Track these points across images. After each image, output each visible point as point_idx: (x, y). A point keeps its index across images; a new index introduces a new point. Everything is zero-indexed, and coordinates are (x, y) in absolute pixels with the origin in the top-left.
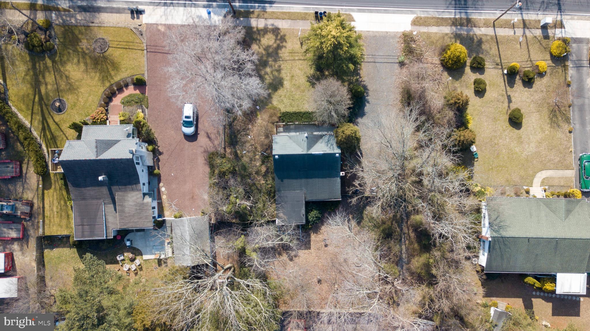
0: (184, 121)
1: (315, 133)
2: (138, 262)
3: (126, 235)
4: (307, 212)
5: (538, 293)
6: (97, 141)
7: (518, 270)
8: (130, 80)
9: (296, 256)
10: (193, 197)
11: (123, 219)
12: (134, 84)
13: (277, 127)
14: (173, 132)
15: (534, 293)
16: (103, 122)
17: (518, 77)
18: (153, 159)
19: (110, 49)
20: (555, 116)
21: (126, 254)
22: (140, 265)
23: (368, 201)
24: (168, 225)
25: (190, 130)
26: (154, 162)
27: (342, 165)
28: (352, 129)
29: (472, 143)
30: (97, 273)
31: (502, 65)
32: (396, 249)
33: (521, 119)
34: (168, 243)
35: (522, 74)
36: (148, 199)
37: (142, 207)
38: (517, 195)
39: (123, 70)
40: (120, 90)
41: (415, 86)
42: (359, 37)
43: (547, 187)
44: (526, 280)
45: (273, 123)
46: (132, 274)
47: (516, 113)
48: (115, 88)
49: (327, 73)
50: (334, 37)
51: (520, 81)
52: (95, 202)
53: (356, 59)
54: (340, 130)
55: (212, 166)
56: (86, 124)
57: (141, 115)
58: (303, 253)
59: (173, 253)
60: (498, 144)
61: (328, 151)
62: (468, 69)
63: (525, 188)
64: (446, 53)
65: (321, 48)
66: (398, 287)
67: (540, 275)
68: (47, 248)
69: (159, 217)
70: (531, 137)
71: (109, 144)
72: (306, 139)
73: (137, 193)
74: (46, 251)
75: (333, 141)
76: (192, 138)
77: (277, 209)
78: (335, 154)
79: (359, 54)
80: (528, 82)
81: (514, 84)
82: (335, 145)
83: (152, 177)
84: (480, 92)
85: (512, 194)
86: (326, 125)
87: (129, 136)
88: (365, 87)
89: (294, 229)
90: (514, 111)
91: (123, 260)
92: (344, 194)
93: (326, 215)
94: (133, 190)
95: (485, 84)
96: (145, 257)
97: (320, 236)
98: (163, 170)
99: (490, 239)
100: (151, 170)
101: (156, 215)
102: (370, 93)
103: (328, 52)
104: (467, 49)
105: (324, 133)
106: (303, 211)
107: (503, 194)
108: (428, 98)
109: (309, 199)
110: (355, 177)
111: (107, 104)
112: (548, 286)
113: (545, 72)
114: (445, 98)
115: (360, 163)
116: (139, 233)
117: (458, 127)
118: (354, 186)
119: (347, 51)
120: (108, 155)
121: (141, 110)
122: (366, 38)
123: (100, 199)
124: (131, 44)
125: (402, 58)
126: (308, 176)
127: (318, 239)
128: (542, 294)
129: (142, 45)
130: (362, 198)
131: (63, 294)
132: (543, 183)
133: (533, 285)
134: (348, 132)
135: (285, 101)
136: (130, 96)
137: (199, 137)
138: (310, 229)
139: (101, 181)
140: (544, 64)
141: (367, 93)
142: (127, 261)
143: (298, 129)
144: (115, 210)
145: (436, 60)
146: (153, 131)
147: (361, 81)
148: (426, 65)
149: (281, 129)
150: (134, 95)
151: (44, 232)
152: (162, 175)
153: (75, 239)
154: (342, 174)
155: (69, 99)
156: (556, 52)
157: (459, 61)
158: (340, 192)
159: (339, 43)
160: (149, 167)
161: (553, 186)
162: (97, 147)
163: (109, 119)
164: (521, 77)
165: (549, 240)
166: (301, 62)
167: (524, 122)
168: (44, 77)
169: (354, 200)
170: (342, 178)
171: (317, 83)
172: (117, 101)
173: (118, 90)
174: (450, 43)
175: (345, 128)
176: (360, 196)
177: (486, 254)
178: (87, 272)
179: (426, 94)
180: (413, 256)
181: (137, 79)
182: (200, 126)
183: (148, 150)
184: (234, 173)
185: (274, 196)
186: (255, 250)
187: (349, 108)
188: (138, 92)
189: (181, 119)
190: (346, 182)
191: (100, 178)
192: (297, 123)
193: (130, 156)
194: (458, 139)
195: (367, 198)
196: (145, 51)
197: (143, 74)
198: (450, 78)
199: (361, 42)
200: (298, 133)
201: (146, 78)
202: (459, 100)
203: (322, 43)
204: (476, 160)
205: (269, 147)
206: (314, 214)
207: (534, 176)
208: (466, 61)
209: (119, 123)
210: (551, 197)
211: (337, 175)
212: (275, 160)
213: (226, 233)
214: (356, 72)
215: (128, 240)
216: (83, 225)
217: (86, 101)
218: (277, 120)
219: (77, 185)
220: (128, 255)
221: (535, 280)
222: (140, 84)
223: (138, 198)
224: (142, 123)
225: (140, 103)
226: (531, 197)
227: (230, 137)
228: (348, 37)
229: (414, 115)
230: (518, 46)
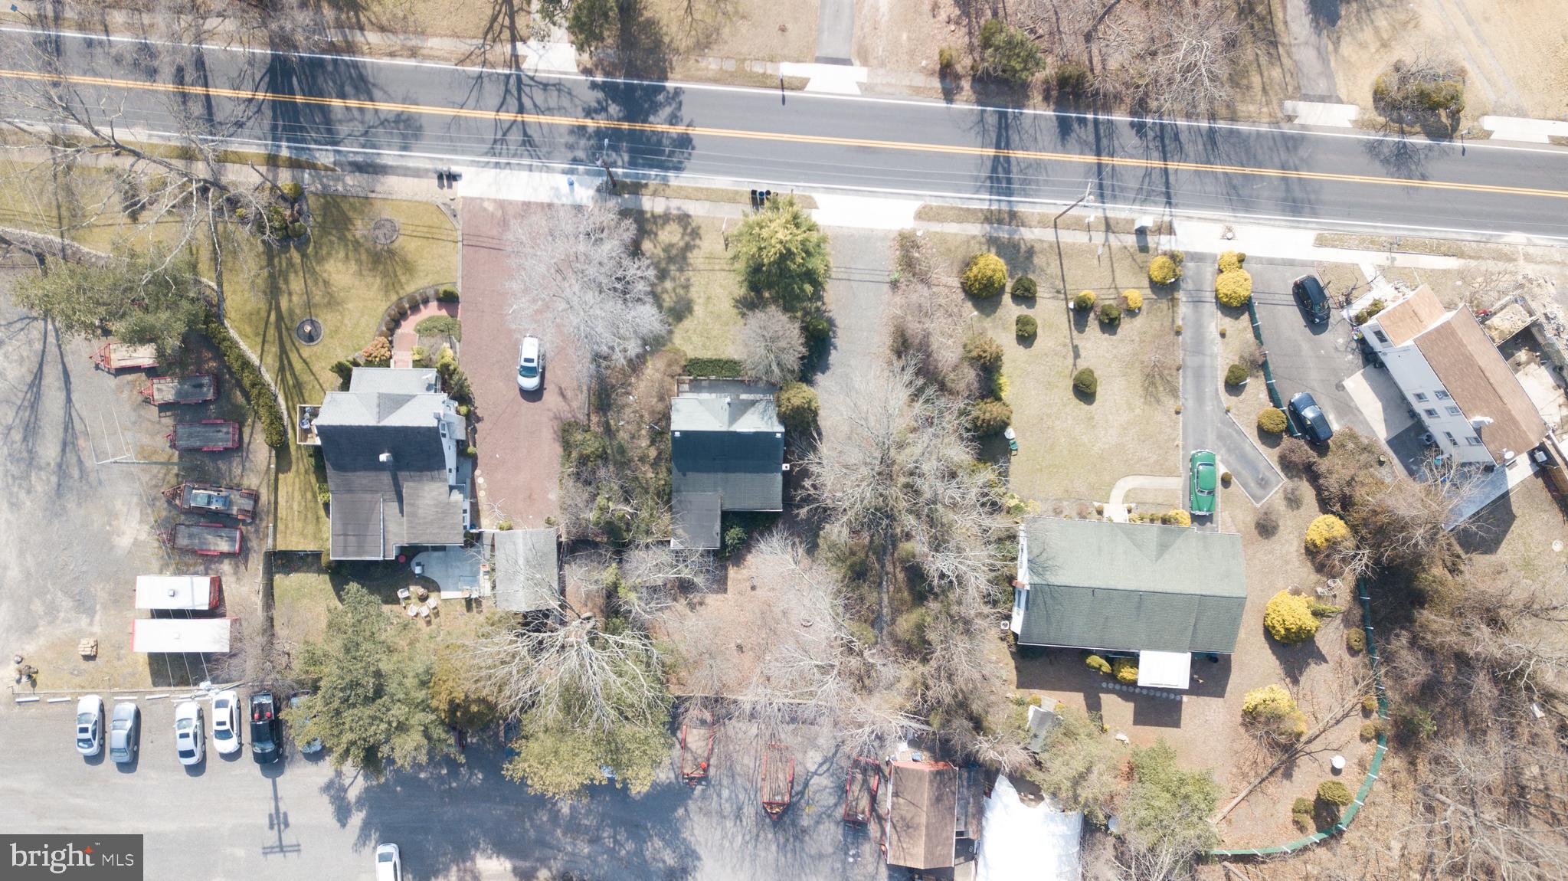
0: (522, 367)
1: (744, 396)
2: (433, 601)
3: (414, 555)
4: (725, 529)
5: (1111, 686)
6: (380, 396)
7: (1075, 643)
8: (432, 292)
9: (701, 604)
10: (530, 497)
11: (414, 528)
12: (439, 300)
13: (679, 383)
14: (501, 384)
15: (1104, 685)
16: (385, 363)
17: (1092, 315)
18: (466, 429)
19: (401, 238)
20: (1153, 384)
21: (412, 588)
22: (435, 608)
23: (824, 514)
24: (487, 541)
25: (531, 383)
26: (467, 434)
27: (786, 452)
28: (804, 394)
29: (1005, 425)
30: (367, 617)
31: (1065, 293)
32: (872, 598)
33: (1092, 386)
34: (487, 573)
35: (1098, 310)
36: (457, 496)
37: (446, 508)
38: (1082, 516)
39: (421, 274)
40: (415, 308)
41: (914, 327)
42: (823, 240)
43: (1133, 506)
44: (1088, 661)
45: (673, 377)
46: (421, 624)
47: (1085, 376)
48: (407, 306)
49: (767, 295)
50: (781, 242)
51: (1096, 322)
52: (368, 496)
53: (816, 276)
54: (784, 396)
55: (567, 446)
56: (356, 364)
57: (450, 352)
58: (713, 600)
59: (494, 587)
60: (1053, 428)
61: (763, 427)
62: (1007, 298)
63: (1096, 504)
64: (971, 270)
65: (760, 256)
66: (871, 660)
67: (1116, 653)
68: (279, 572)
69: (473, 526)
70: (1110, 418)
71: (397, 402)
72: (727, 406)
73: (439, 484)
74: (278, 577)
75: (773, 412)
76: (533, 395)
77: (673, 521)
78: (775, 433)
79: (821, 268)
80: (1110, 324)
81: (1086, 326)
82: (775, 418)
83: (462, 459)
84: (1026, 337)
85: (1074, 514)
86: (761, 384)
87: (429, 388)
88: (831, 322)
89: (702, 555)
90: (1082, 373)
91: (408, 598)
92: (788, 501)
93: (756, 535)
94: (433, 479)
95: (1034, 324)
96: (445, 595)
97: (744, 571)
98: (481, 449)
99: (1028, 588)
100: (461, 447)
101: (468, 523)
102: (839, 332)
103: (770, 264)
104: (1008, 263)
105: (759, 396)
106: (717, 528)
107: (1057, 512)
108: (934, 347)
109: (728, 507)
110: (805, 473)
111: (391, 331)
112: (1126, 673)
113: (1140, 309)
114: (965, 346)
115: (815, 449)
116: (436, 554)
117: (983, 397)
118: (803, 487)
119: (803, 265)
120: (396, 420)
121: (448, 345)
122: (836, 237)
123: (377, 492)
124: (437, 231)
125: (896, 276)
126: (726, 469)
127: (740, 577)
128: (1118, 687)
129: (454, 233)
130: (816, 509)
131: (310, 648)
132: (1127, 498)
133: (1099, 669)
134: (797, 401)
135: (695, 338)
136: (430, 319)
137: (546, 394)
138: (728, 559)
139: (383, 462)
140: (1137, 294)
141: (834, 332)
142: (413, 600)
143: (713, 387)
144: (402, 511)
145: (955, 282)
146: (469, 382)
147: (825, 311)
148: (935, 289)
149: (686, 387)
150: (439, 318)
151: (275, 545)
152: (479, 456)
153: (331, 558)
154: (785, 467)
155: (327, 321)
156: (1157, 276)
157: (992, 284)
158: (780, 498)
159: (789, 250)
160: (458, 442)
161: (1144, 503)
162: (379, 406)
163: (394, 358)
164: (1097, 317)
165: (1128, 594)
166: (724, 274)
167: (1100, 391)
168: (286, 281)
169: (803, 512)
170: (785, 474)
171: (750, 313)
172: (408, 327)
173: (410, 308)
174: (979, 253)
175: (792, 392)
176: (815, 506)
177: (1022, 613)
178: (349, 615)
179: (932, 339)
180: (901, 612)
181: (445, 292)
182: (547, 375)
183: (458, 412)
184: (603, 457)
185: (669, 501)
186: (634, 588)
187: (802, 358)
188: (444, 313)
189: (517, 363)
190: (791, 482)
191: (383, 457)
192: (713, 378)
193: (434, 423)
194: (982, 417)
195: (825, 510)
196: (460, 244)
197: (455, 284)
198: (976, 313)
199: (827, 248)
200: (714, 395)
201: (459, 290)
202: (985, 352)
203: (760, 249)
204: (1014, 453)
205: (664, 415)
206: (735, 533)
207: (1111, 485)
208: (1004, 285)
209: (411, 364)
210: (1139, 522)
211: (778, 469)
212: (674, 439)
213: (588, 557)
214: (817, 296)
215: (418, 564)
216: (345, 535)
217: (356, 325)
218: (680, 371)
219: (340, 467)
220: (417, 590)
221: (1103, 662)
222: (449, 300)
223: (440, 494)
224: (452, 368)
225: (448, 331)
226: (1105, 520)
227: (600, 397)
228: (803, 243)
229: (908, 376)
230: (1096, 262)
